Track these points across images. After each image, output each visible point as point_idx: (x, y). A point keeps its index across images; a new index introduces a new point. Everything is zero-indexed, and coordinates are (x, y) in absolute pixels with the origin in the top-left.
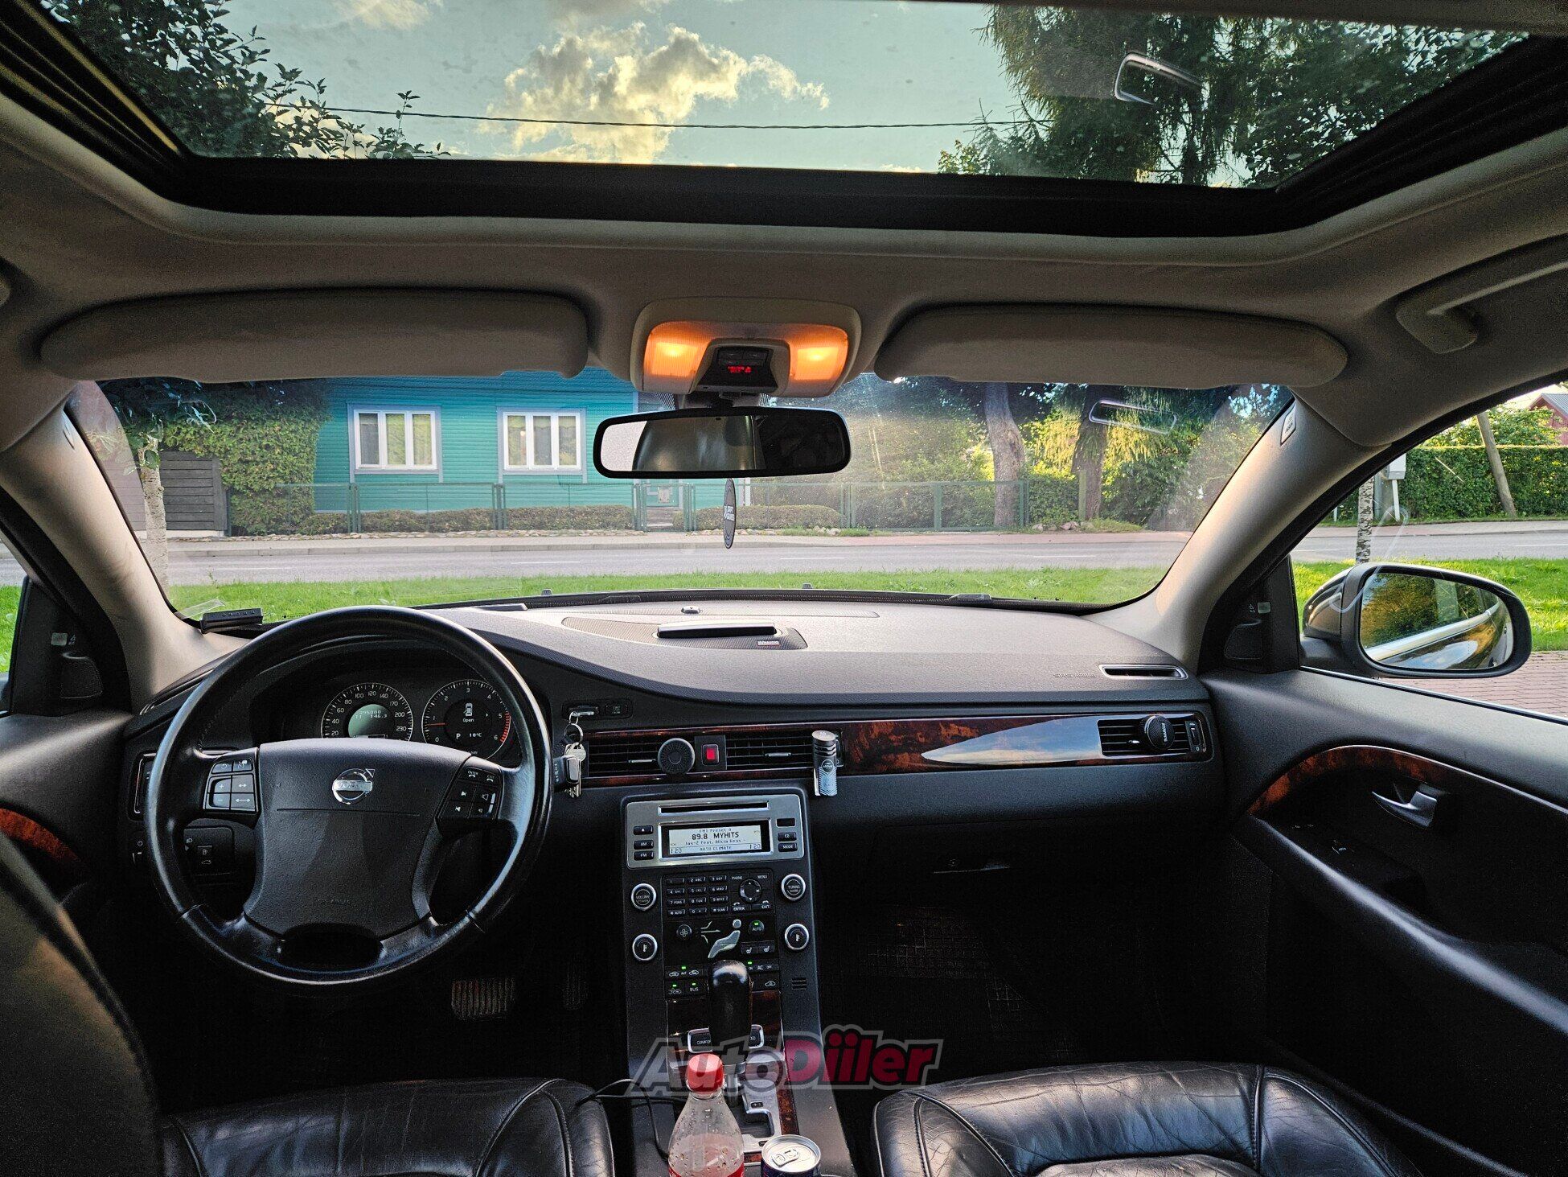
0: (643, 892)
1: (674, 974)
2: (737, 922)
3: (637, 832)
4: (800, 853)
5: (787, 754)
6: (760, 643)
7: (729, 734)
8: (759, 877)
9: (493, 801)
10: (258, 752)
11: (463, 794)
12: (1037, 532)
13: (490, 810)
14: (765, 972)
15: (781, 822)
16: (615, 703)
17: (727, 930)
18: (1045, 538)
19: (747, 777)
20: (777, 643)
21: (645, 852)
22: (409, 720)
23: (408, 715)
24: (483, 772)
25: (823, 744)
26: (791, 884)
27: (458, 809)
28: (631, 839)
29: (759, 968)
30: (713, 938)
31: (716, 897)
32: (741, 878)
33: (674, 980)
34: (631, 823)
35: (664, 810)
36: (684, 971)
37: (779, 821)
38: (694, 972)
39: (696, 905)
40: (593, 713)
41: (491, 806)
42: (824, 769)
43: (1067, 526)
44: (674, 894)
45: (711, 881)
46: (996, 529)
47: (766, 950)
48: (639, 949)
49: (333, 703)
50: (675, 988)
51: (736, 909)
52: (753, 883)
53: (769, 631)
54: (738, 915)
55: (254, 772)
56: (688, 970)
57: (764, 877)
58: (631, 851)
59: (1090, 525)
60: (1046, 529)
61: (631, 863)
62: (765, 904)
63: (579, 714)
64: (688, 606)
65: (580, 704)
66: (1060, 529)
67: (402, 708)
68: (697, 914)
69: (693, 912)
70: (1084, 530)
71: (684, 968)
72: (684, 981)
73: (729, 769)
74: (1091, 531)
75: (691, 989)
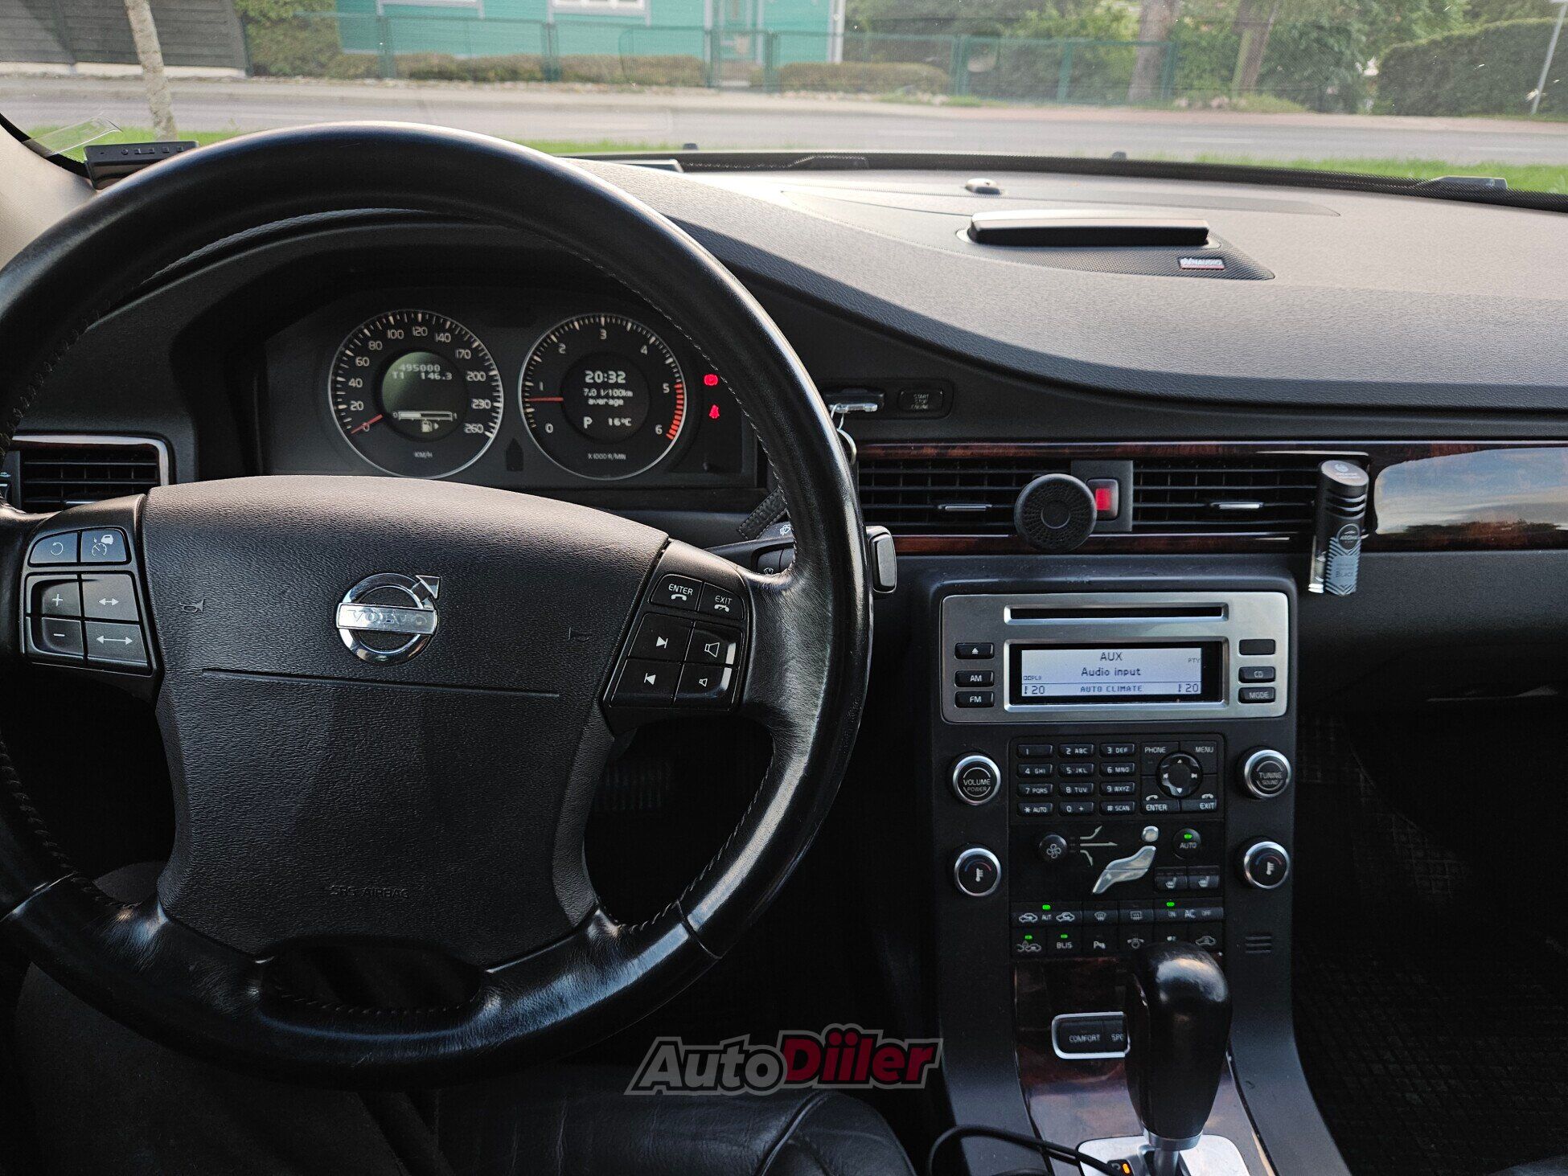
0: (976, 772)
1: (1029, 918)
2: (1151, 833)
3: (961, 653)
4: (1279, 707)
5: (1256, 506)
6: (1185, 263)
7: (1142, 460)
8: (1199, 750)
9: (730, 660)
10: (142, 506)
11: (660, 642)
12: (1179, 109)
13: (725, 683)
14: (1200, 922)
15: (1248, 647)
16: (922, 387)
17: (1131, 846)
18: (1189, 118)
19: (1174, 547)
20: (1218, 264)
21: (977, 694)
22: (495, 389)
23: (491, 379)
24: (705, 584)
25: (1339, 489)
26: (1265, 770)
27: (651, 679)
28: (949, 665)
29: (1189, 914)
30: (1104, 858)
31: (1114, 783)
32: (1162, 750)
33: (1028, 928)
34: (950, 636)
35: (1015, 614)
36: (1047, 912)
37: (1242, 643)
38: (1066, 917)
39: (1075, 797)
40: (874, 407)
41: (728, 672)
42: (1342, 542)
43: (1215, 103)
44: (1033, 775)
45: (1104, 754)
46: (1131, 104)
47: (1204, 883)
48: (967, 873)
49: (347, 348)
50: (1030, 942)
51: (1150, 807)
52: (1184, 760)
53: (1194, 238)
54: (1154, 818)
55: (133, 566)
56: (1056, 910)
57: (1208, 750)
58: (949, 689)
59: (1243, 102)
60: (1190, 105)
61: (951, 712)
62: (1207, 802)
63: (847, 408)
64: (979, 180)
65: (851, 387)
66: (1206, 107)
67: (478, 363)
68: (1075, 814)
69: (1069, 809)
70: (1235, 109)
71: (1046, 907)
72: (1046, 932)
73: (1136, 529)
74: (1243, 111)
75: (1059, 945)
